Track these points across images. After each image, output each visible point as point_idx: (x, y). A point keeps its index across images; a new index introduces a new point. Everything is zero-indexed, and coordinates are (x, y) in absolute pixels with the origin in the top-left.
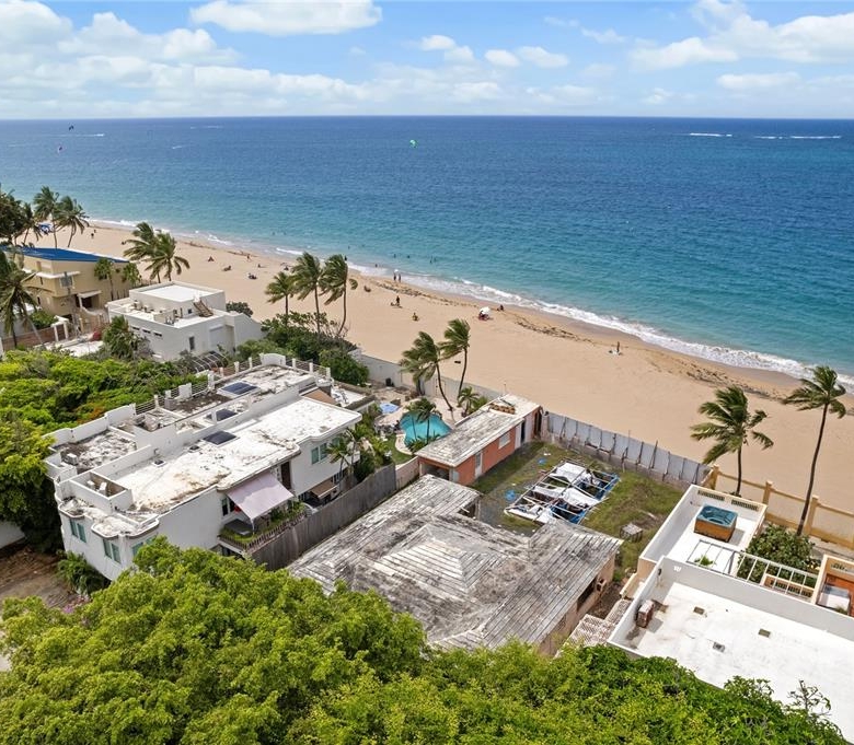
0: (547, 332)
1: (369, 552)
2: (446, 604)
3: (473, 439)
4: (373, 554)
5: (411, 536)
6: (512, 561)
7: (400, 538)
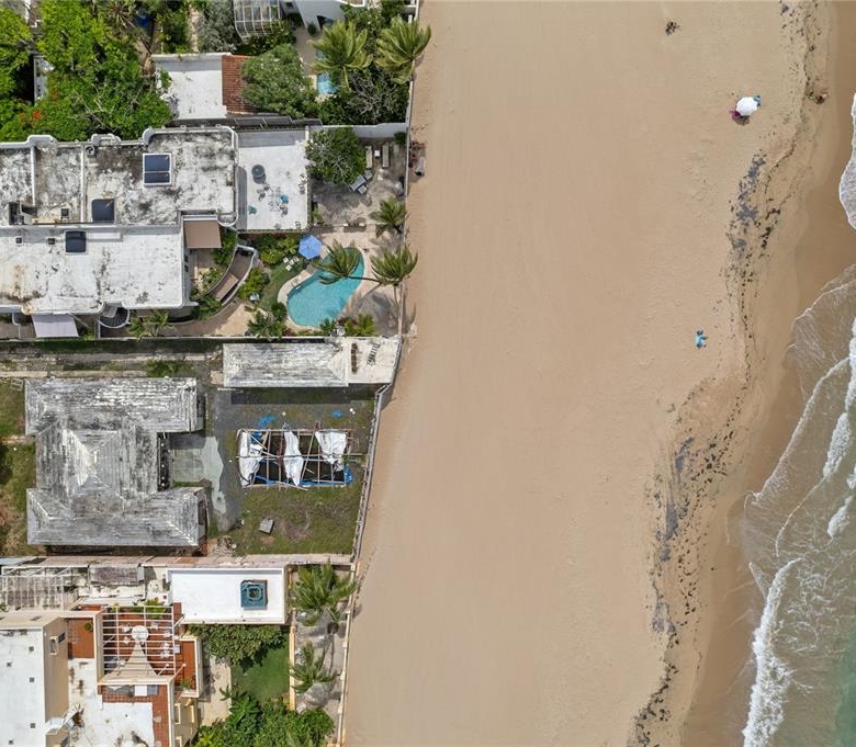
2: (62, 488)
4: (71, 422)
5: (99, 432)
6: (118, 501)
7: (95, 426)
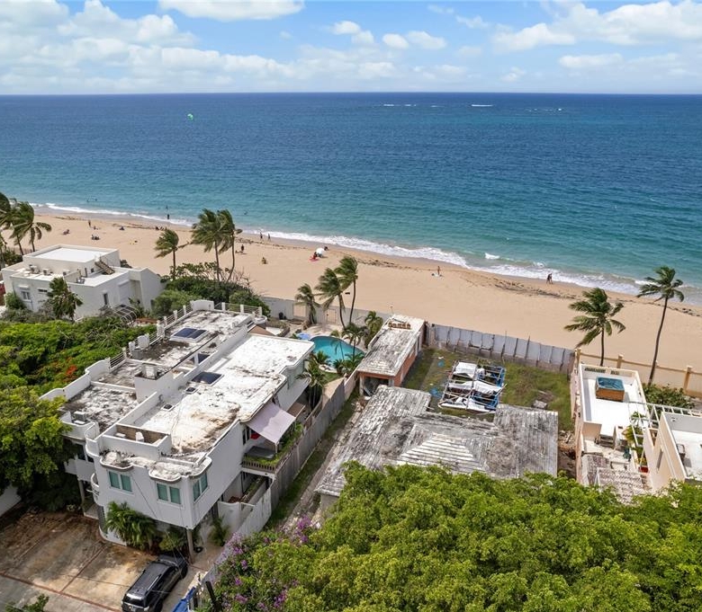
0: (374, 264)
1: (386, 454)
3: (396, 353)
4: (390, 454)
5: (411, 435)
6: (499, 441)
7: (403, 438)
